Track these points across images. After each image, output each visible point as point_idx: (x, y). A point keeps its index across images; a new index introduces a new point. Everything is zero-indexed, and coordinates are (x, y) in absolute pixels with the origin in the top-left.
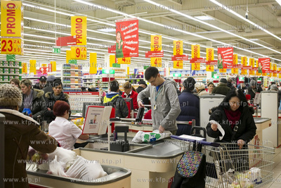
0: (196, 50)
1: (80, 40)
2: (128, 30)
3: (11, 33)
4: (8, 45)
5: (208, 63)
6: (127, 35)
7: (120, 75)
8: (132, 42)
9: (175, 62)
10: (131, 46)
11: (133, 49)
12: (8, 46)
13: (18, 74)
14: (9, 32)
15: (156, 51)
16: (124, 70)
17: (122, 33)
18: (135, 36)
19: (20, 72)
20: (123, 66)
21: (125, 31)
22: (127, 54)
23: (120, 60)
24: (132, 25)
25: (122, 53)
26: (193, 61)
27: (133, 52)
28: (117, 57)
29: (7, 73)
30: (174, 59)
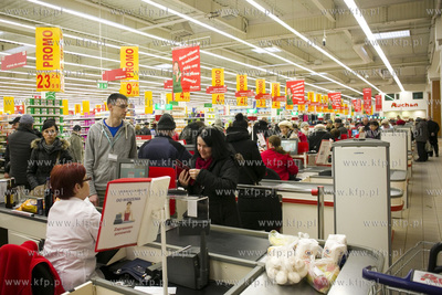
0: (261, 86)
1: (132, 74)
2: (186, 59)
3: (48, 66)
4: (45, 80)
5: (275, 99)
6: (186, 65)
7: (178, 114)
8: (192, 74)
9: (239, 99)
10: (191, 78)
11: (194, 82)
12: (45, 82)
13: (58, 114)
14: (46, 65)
15: (218, 87)
16: (183, 109)
17: (180, 63)
18: (196, 66)
19: (61, 112)
20: (182, 104)
21: (184, 60)
22: (186, 87)
23: (177, 95)
24: (191, 53)
25: (181, 87)
26: (258, 97)
27: (193, 85)
28: (174, 91)
29: (39, 114)
30: (238, 95)
